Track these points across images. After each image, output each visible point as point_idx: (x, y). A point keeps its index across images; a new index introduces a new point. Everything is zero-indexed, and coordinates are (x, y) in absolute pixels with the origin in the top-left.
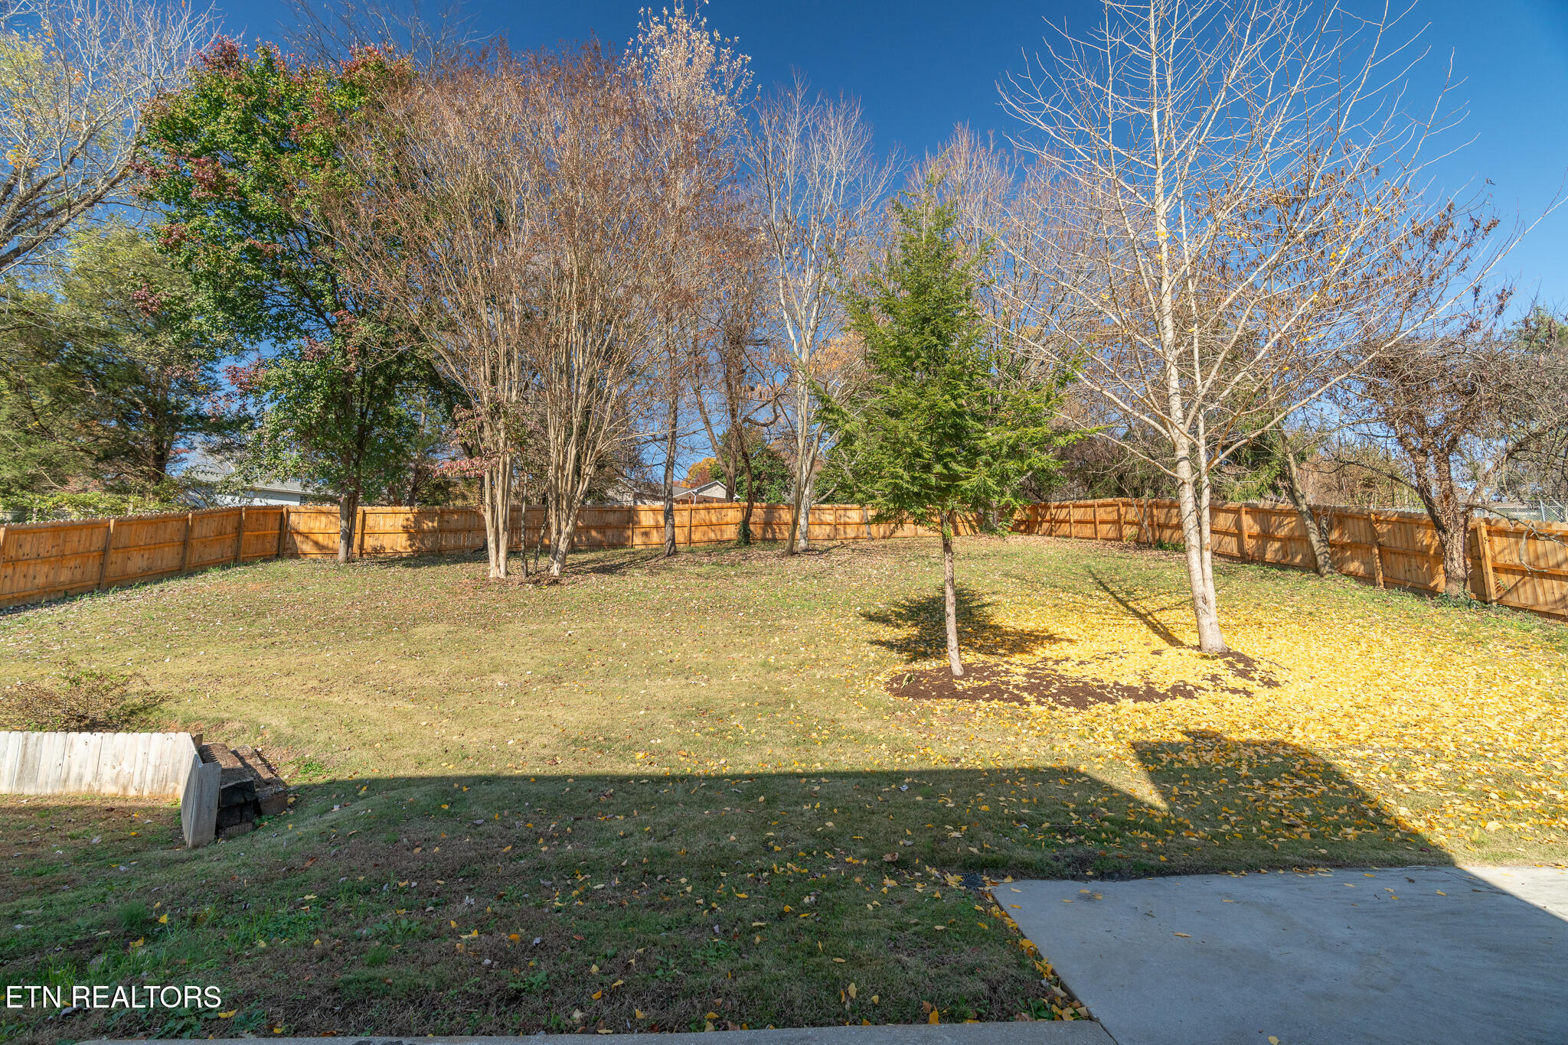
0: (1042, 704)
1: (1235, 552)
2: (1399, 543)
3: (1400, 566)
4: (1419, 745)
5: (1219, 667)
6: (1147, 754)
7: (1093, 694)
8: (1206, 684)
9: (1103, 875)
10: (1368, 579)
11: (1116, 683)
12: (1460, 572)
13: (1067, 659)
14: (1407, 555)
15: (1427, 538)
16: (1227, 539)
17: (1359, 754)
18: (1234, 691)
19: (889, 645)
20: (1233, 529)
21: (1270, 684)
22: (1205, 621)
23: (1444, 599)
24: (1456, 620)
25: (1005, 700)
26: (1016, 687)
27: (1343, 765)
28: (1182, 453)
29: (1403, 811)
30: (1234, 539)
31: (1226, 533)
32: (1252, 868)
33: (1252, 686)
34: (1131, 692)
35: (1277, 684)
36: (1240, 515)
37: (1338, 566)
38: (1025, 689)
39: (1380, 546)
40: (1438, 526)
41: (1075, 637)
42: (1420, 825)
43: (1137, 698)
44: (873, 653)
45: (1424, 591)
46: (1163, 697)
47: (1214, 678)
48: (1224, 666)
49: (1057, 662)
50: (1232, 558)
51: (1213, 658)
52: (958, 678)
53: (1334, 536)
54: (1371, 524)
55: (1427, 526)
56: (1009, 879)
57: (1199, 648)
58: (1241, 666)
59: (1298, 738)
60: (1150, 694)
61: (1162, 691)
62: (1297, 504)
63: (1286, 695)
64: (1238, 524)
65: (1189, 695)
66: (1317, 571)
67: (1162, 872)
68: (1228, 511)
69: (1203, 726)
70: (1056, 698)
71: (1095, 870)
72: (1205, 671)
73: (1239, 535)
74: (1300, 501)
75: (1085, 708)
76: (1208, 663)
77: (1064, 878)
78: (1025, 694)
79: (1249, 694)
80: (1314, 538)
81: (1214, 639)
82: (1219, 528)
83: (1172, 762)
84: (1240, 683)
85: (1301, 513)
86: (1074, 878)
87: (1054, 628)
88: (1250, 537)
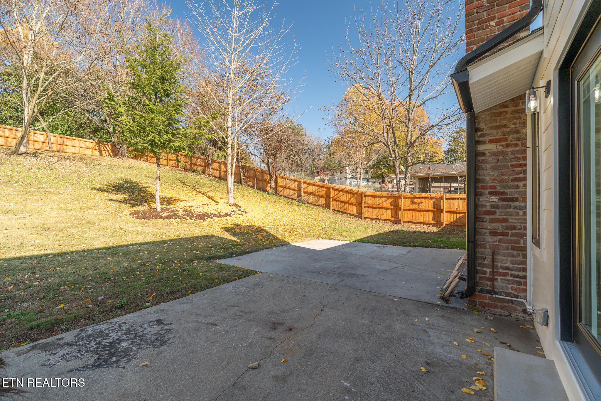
0: (192, 219)
1: (218, 176)
2: (261, 178)
3: (260, 183)
4: (278, 224)
5: (234, 208)
6: (228, 230)
7: (206, 216)
8: (232, 213)
9: (237, 255)
10: (252, 187)
11: (211, 213)
12: (273, 186)
13: (192, 206)
14: (262, 181)
15: (267, 177)
16: (216, 171)
17: (269, 227)
18: (239, 214)
19: (119, 201)
20: (218, 169)
21: (246, 212)
22: (230, 195)
23: (268, 193)
24: (273, 198)
25: (180, 219)
26: (182, 214)
27: (267, 229)
28: (230, 146)
29: (280, 236)
30: (218, 172)
31: (216, 170)
32: (263, 249)
33: (243, 213)
34: (215, 215)
35: (247, 213)
36: (221, 164)
37: (246, 182)
38: (186, 215)
39: (256, 178)
40: (270, 175)
41: (188, 200)
42: (283, 238)
43: (218, 217)
44: (115, 204)
45: (265, 191)
46: (224, 216)
47: (234, 211)
48: (235, 208)
49: (190, 207)
50: (217, 177)
51: (232, 206)
52: (160, 212)
53: (246, 174)
54: (255, 172)
55: (267, 174)
56: (218, 260)
57: (228, 203)
58: (239, 208)
59: (257, 225)
60: (220, 216)
61: (223, 215)
62: (239, 164)
63: (250, 214)
64: (220, 167)
65: (229, 216)
66: (241, 183)
67: (248, 253)
68: (217, 162)
69: (237, 223)
70: (196, 217)
71: (236, 254)
72: (231, 209)
73: (220, 171)
74: (240, 163)
75: (205, 220)
76: (231, 207)
77: (229, 257)
78: (186, 217)
79: (242, 215)
80: (242, 174)
81: (232, 201)
82: (214, 168)
83: (235, 231)
84: (240, 212)
85: (239, 166)
86: (231, 257)
87: (178, 197)
88: (223, 171)
